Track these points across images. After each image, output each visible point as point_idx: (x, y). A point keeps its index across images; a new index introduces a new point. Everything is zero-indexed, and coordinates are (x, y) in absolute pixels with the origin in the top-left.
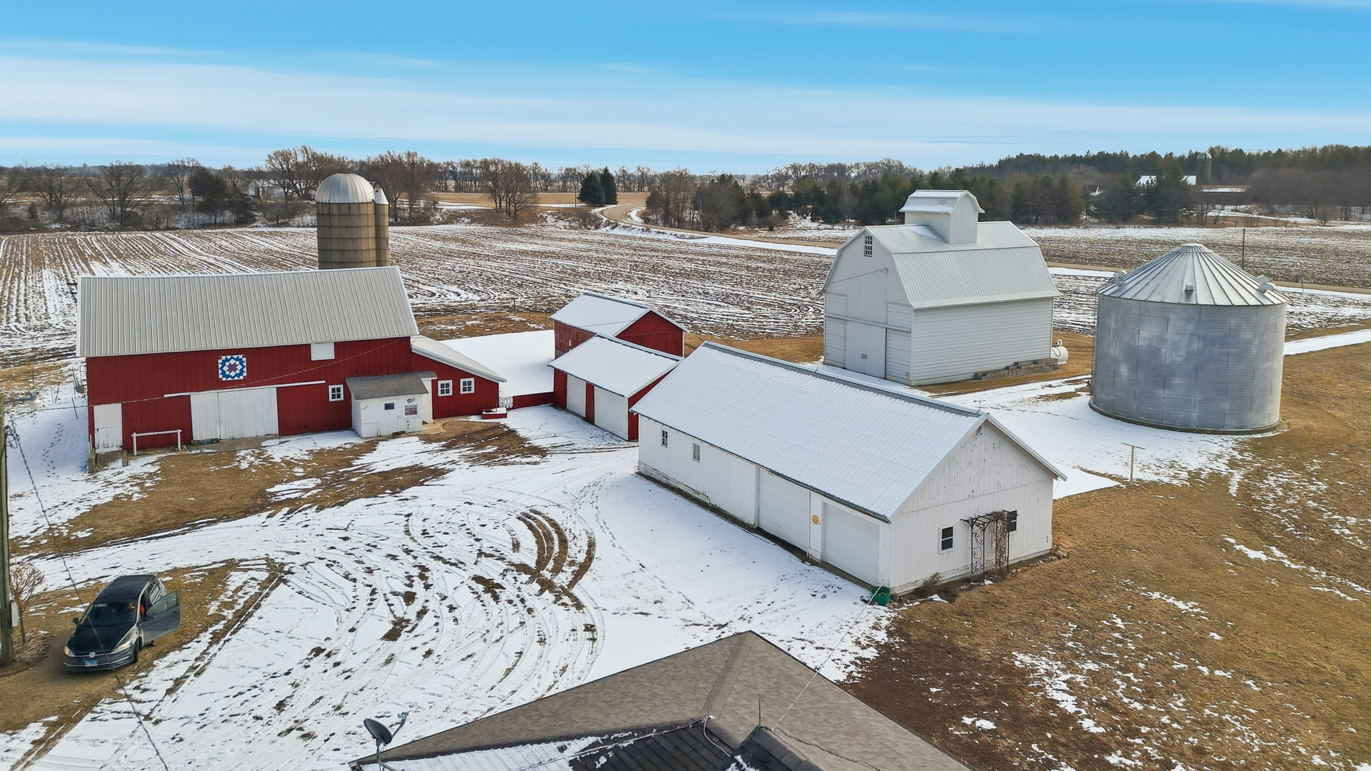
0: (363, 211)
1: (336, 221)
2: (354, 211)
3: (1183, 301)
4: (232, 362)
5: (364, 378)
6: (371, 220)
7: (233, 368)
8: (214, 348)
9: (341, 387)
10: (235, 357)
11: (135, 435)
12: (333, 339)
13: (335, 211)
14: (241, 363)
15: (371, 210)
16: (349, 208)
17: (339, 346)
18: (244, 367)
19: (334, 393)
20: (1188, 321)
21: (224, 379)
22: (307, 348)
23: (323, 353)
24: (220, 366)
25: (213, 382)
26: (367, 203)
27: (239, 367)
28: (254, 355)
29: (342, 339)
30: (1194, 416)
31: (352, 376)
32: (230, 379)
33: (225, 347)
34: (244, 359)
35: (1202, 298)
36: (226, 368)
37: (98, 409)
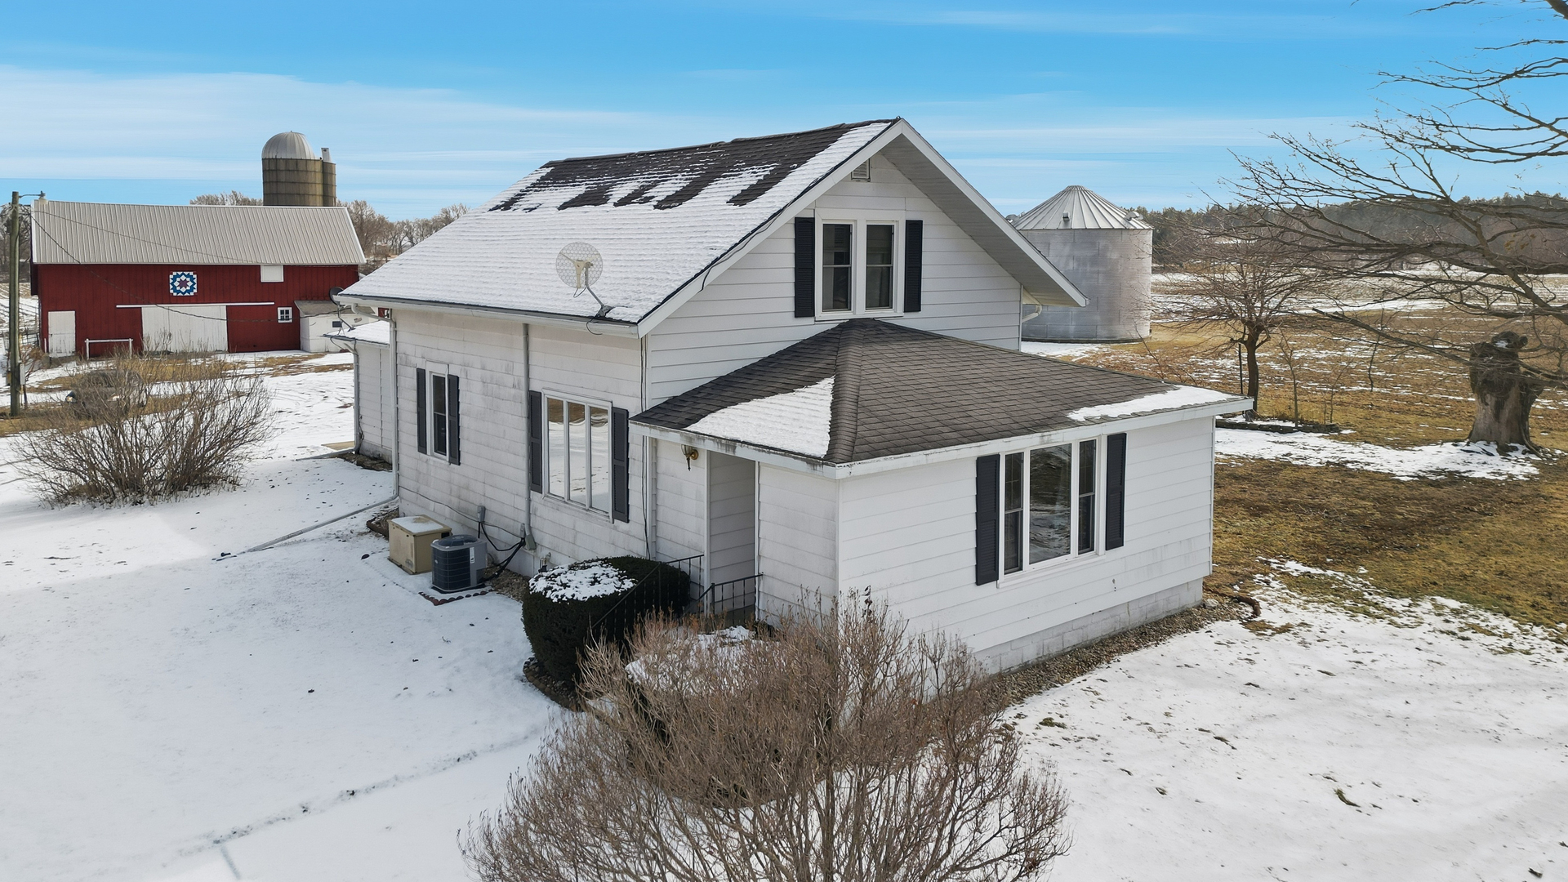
0: (311, 167)
1: (283, 177)
2: (301, 167)
3: (1061, 227)
4: (183, 278)
5: (313, 302)
6: (319, 178)
7: (183, 284)
8: (166, 262)
9: (290, 309)
10: (186, 273)
11: (87, 341)
12: (283, 262)
13: (282, 166)
14: (192, 280)
15: (318, 167)
16: (297, 165)
17: (288, 269)
18: (194, 284)
19: (283, 314)
20: (1065, 244)
21: (175, 294)
22: (255, 270)
23: (272, 275)
24: (171, 281)
25: (163, 297)
26: (315, 160)
27: (190, 284)
28: (205, 272)
29: (291, 262)
30: (1072, 329)
31: (300, 300)
32: (180, 294)
33: (176, 262)
34: (195, 276)
35: (1075, 224)
36: (176, 284)
37: (53, 316)
